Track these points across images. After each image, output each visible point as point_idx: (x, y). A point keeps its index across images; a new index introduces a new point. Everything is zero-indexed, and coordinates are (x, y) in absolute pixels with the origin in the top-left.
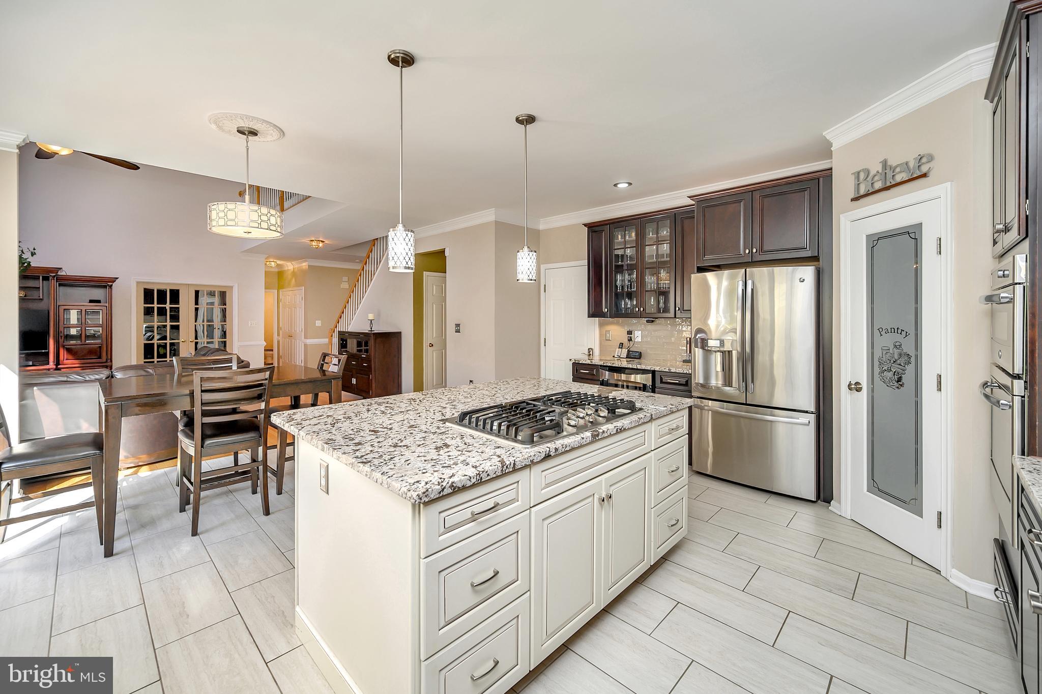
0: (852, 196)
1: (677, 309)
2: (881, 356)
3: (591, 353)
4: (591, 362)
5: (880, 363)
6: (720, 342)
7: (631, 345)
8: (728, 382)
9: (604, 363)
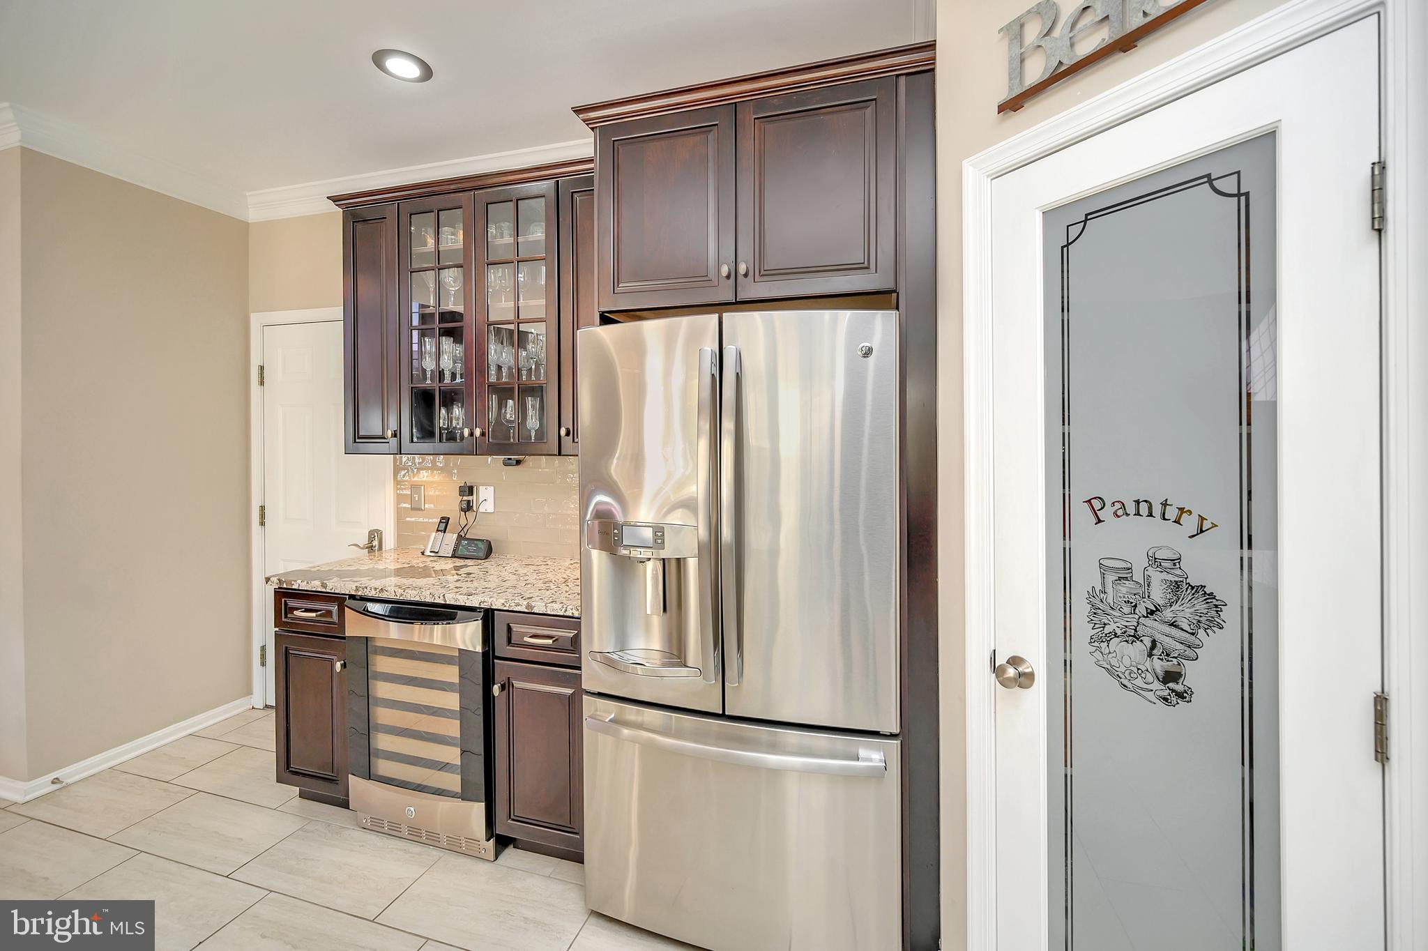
0: (1004, 95)
1: (563, 432)
2: (1098, 587)
3: (376, 543)
4: (324, 585)
5: (1095, 610)
6: (655, 533)
7: (471, 520)
8: (676, 653)
9: (357, 589)
